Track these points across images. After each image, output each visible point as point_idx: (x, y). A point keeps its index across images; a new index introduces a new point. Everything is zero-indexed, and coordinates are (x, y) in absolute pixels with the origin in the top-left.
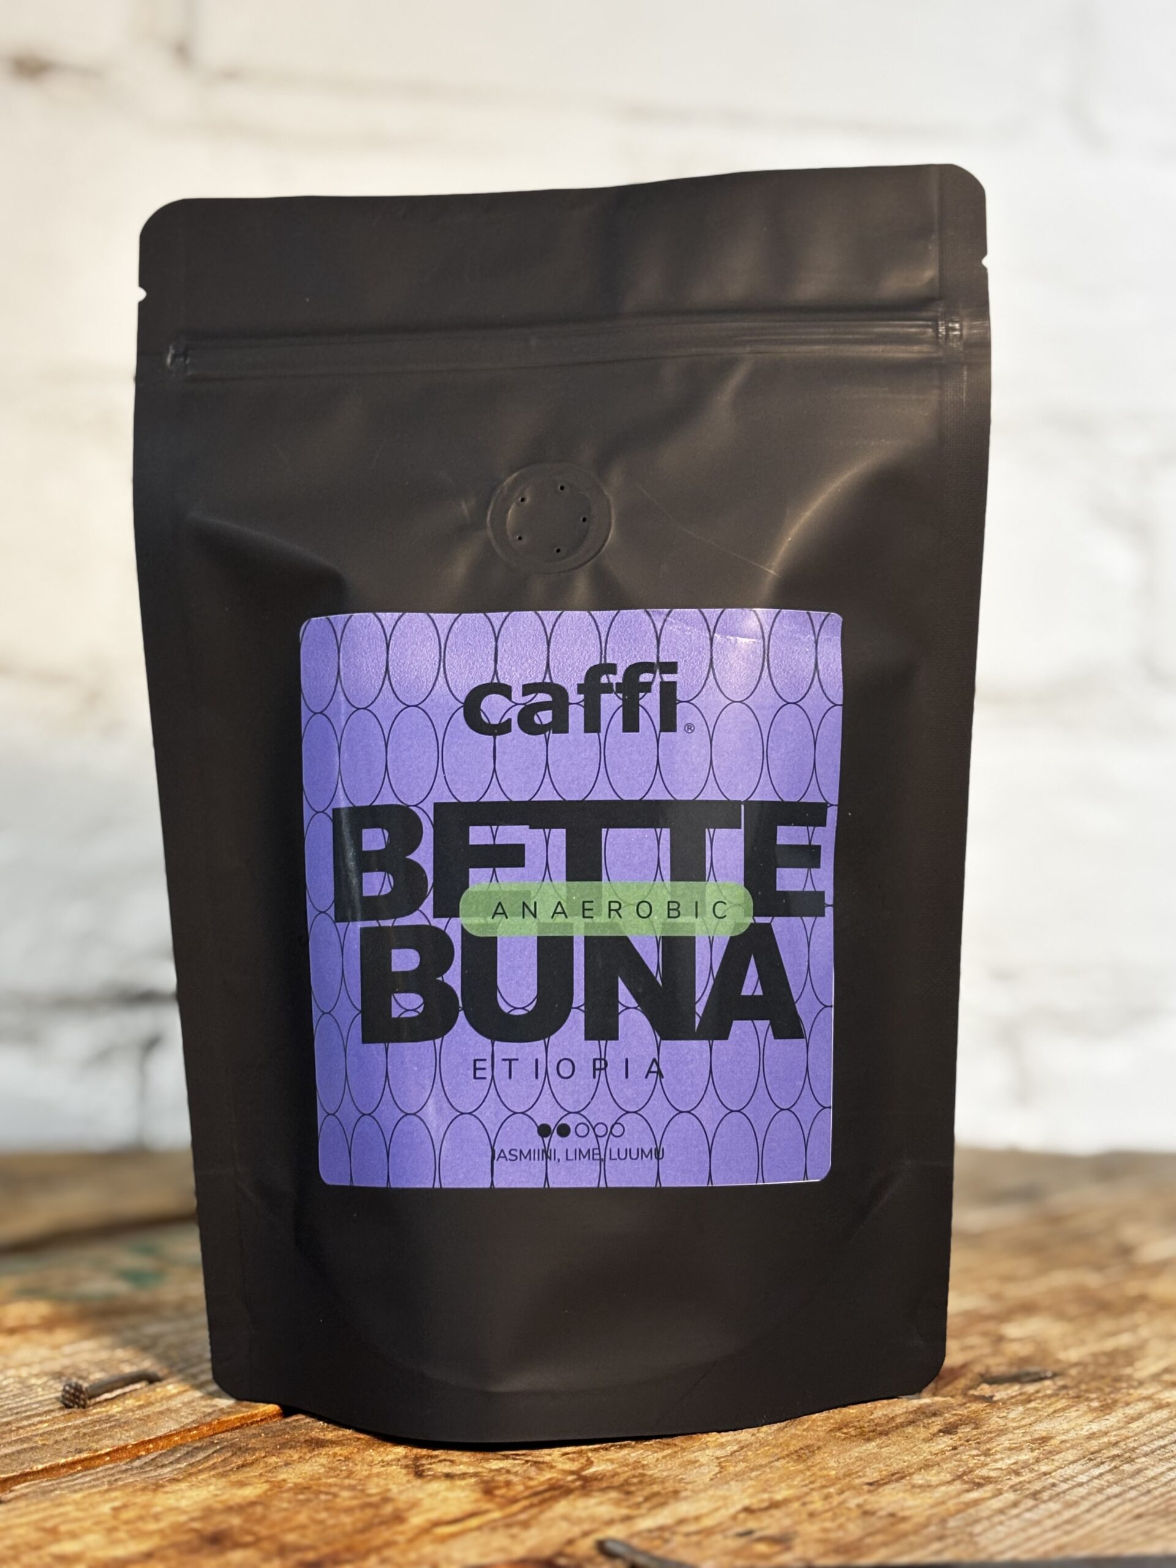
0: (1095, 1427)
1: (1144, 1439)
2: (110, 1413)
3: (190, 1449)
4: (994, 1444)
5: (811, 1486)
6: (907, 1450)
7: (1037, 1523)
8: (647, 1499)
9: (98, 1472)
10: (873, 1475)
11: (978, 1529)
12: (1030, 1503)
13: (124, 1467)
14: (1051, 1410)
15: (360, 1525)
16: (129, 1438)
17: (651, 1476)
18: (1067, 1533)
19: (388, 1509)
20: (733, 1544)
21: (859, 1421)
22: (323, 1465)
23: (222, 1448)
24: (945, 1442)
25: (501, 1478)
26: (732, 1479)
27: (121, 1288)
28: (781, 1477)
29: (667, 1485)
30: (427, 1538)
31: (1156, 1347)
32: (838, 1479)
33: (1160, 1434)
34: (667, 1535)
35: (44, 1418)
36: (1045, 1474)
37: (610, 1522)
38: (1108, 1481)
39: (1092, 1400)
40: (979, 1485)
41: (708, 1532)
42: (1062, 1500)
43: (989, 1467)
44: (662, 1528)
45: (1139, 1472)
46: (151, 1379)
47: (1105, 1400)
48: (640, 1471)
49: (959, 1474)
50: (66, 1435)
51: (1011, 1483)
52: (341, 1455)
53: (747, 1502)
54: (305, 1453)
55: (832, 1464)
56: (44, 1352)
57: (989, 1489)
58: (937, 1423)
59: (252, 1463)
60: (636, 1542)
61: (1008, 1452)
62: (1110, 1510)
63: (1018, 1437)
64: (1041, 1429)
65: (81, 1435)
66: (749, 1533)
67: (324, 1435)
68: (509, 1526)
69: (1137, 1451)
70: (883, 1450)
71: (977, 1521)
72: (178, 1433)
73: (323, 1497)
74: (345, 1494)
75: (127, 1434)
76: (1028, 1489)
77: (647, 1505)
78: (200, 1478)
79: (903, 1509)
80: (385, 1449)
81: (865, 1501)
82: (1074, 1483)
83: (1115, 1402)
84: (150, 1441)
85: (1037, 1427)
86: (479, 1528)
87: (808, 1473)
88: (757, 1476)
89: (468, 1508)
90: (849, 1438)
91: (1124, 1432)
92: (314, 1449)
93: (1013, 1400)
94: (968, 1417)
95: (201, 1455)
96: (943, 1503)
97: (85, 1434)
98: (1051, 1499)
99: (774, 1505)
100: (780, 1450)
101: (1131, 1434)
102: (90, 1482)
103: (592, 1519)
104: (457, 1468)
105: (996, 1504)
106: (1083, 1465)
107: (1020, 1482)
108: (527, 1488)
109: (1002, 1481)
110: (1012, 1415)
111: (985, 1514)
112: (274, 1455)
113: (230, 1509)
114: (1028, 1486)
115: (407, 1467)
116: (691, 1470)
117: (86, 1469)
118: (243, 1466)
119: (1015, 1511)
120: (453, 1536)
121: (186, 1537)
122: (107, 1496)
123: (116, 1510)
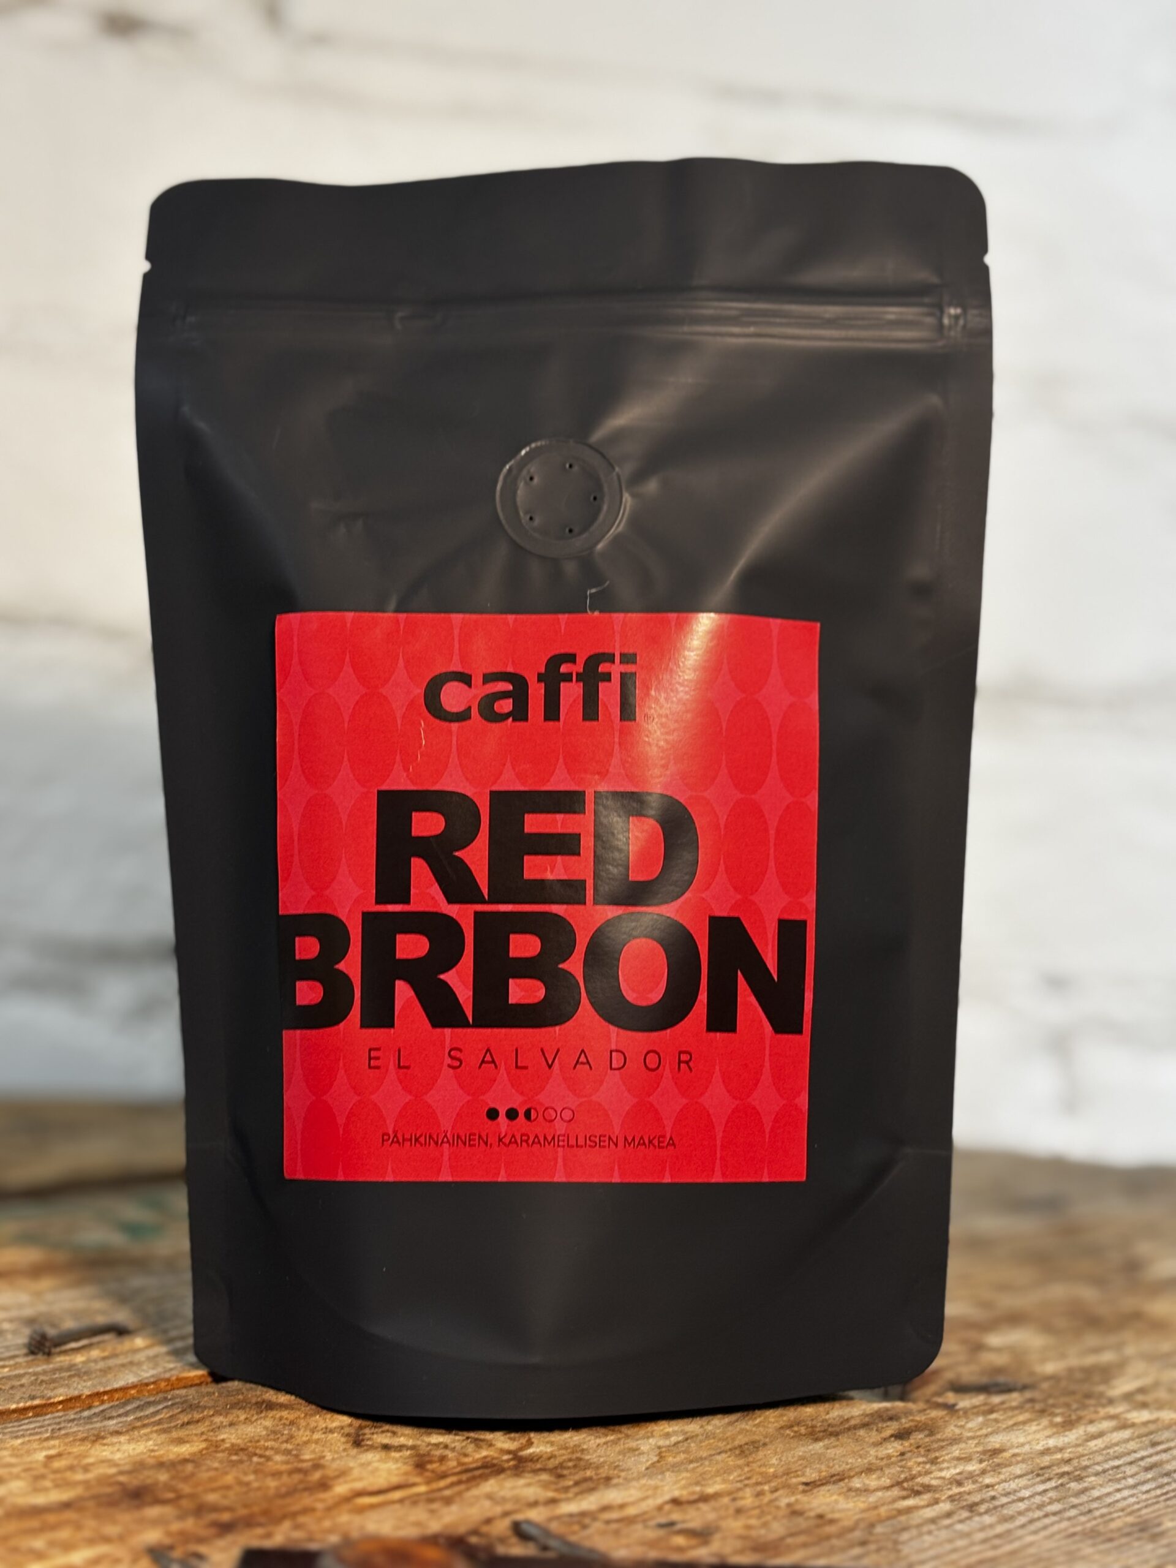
0: (1051, 1443)
1: (1099, 1458)
2: (73, 1362)
3: (142, 1403)
4: (944, 1453)
5: (747, 1482)
6: (853, 1452)
7: (967, 1535)
8: (577, 1484)
9: (44, 1420)
10: (811, 1475)
11: (905, 1536)
12: (965, 1514)
13: (72, 1417)
14: (1011, 1423)
15: (283, 1490)
16: (84, 1388)
17: (588, 1460)
18: (995, 1547)
19: (317, 1476)
20: (651, 1534)
21: (812, 1420)
22: (266, 1428)
23: (172, 1405)
24: (893, 1448)
25: (438, 1453)
26: (668, 1470)
27: (116, 1239)
28: (718, 1471)
29: (601, 1471)
30: (346, 1507)
31: (1137, 1367)
32: (775, 1476)
33: (1116, 1454)
34: (587, 1521)
35: (7, 1363)
36: (988, 1486)
37: (534, 1504)
38: (1050, 1498)
39: (1056, 1415)
40: (917, 1493)
41: (630, 1521)
42: (998, 1514)
43: (932, 1476)
44: (583, 1514)
45: (1084, 1491)
46: (121, 1331)
47: (1070, 1416)
48: (579, 1455)
49: (900, 1480)
50: (24, 1381)
51: (950, 1493)
52: (287, 1419)
53: (676, 1493)
54: (253, 1415)
55: (774, 1461)
56: (23, 1297)
57: (927, 1497)
58: (893, 1427)
59: (198, 1421)
60: (554, 1527)
61: (955, 1462)
62: (1045, 1528)
63: (971, 1447)
64: (996, 1441)
65: (39, 1381)
66: (672, 1524)
67: (277, 1398)
68: (431, 1501)
69: (1090, 1470)
70: (829, 1451)
71: (905, 1529)
72: (134, 1387)
73: (255, 1459)
74: (278, 1458)
75: (84, 1384)
76: (966, 1500)
77: (576, 1490)
78: (142, 1432)
79: (833, 1512)
80: (332, 1416)
81: (797, 1501)
82: (1015, 1498)
83: (1079, 1419)
84: (105, 1393)
85: (991, 1439)
86: (401, 1501)
87: (746, 1469)
88: (694, 1469)
89: (395, 1480)
90: (798, 1436)
91: (1080, 1449)
92: (262, 1412)
93: (975, 1410)
94: (924, 1424)
95: (152, 1410)
96: (876, 1508)
97: (42, 1381)
98: (987, 1512)
99: (704, 1498)
100: (724, 1443)
101: (1086, 1452)
102: (34, 1428)
103: (517, 1500)
104: (397, 1440)
105: (929, 1513)
106: (1029, 1480)
107: (960, 1493)
108: (460, 1464)
109: (942, 1491)
110: (970, 1425)
111: (914, 1522)
112: (221, 1415)
113: (161, 1465)
114: (966, 1497)
115: (348, 1435)
116: (630, 1457)
117: (36, 1415)
118: (188, 1423)
119: (947, 1522)
120: (372, 1507)
121: (109, 1490)
122: (45, 1444)
123: (49, 1458)
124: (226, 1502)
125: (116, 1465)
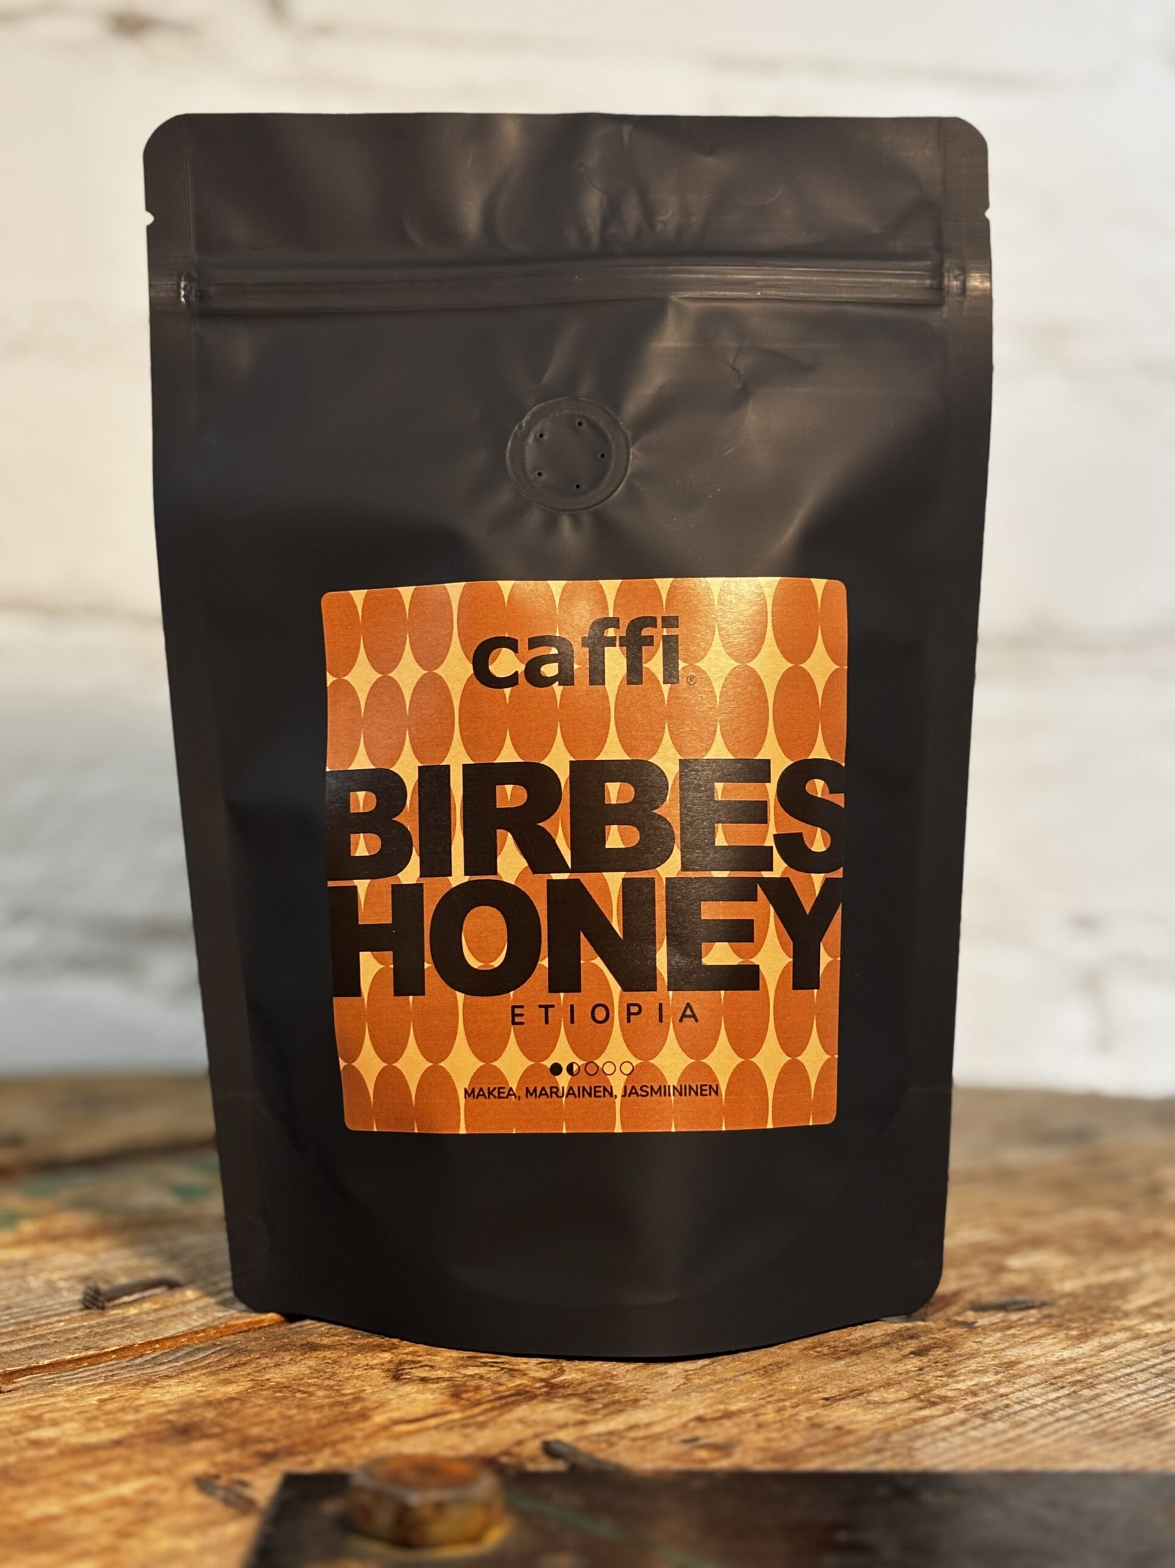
0: (1066, 1354)
1: (1112, 1367)
2: (126, 1315)
3: (192, 1349)
4: (961, 1367)
5: (769, 1399)
6: (874, 1369)
7: (980, 1440)
8: (606, 1406)
9: (99, 1368)
10: (831, 1391)
11: (919, 1443)
12: (979, 1421)
13: (125, 1364)
14: (1027, 1337)
15: (325, 1421)
16: (137, 1337)
17: (616, 1385)
18: (1007, 1451)
19: (357, 1407)
20: (675, 1449)
21: (835, 1341)
22: (310, 1367)
23: (222, 1349)
24: (913, 1364)
25: (473, 1383)
26: (694, 1391)
27: (168, 1201)
28: (742, 1390)
29: (629, 1394)
30: (384, 1434)
31: (1155, 1281)
32: (797, 1393)
33: (1129, 1363)
34: (614, 1439)
35: (62, 1318)
36: (1002, 1396)
37: (564, 1426)
38: (1063, 1405)
39: (1072, 1329)
40: (934, 1404)
41: (656, 1438)
42: (1011, 1420)
43: (948, 1388)
44: (611, 1433)
45: (1095, 1397)
46: (172, 1285)
47: (1085, 1329)
48: (608, 1380)
49: (917, 1392)
50: (79, 1333)
51: (966, 1402)
52: (330, 1358)
53: (701, 1412)
54: (297, 1356)
55: (797, 1379)
56: (79, 1258)
57: (942, 1408)
58: (913, 1345)
59: (245, 1364)
60: (582, 1446)
61: (972, 1375)
62: (1056, 1431)
63: (988, 1361)
64: (1012, 1354)
65: (93, 1333)
66: (695, 1439)
67: (321, 1340)
68: (465, 1426)
69: (1101, 1378)
70: (850, 1368)
71: (920, 1436)
72: (184, 1335)
73: (299, 1395)
74: (321, 1393)
75: (136, 1334)
76: (980, 1409)
77: (605, 1412)
78: (191, 1375)
79: (851, 1423)
80: (373, 1354)
81: (817, 1414)
82: (1028, 1405)
83: (1095, 1331)
84: (157, 1341)
85: (1008, 1352)
86: (437, 1427)
87: (770, 1387)
88: (719, 1389)
89: (431, 1409)
90: (821, 1356)
91: (1093, 1359)
92: (306, 1353)
93: (994, 1327)
94: (943, 1341)
95: (201, 1355)
96: (893, 1418)
97: (96, 1333)
98: (1000, 1419)
99: (728, 1415)
100: (749, 1365)
101: (1099, 1362)
102: (88, 1376)
103: (547, 1422)
104: (435, 1373)
105: (944, 1421)
106: (1042, 1389)
107: (975, 1403)
108: (495, 1392)
109: (957, 1401)
110: (986, 1341)
111: (928, 1430)
112: (267, 1357)
113: (209, 1404)
114: (981, 1406)
115: (388, 1370)
116: (657, 1381)
117: (91, 1364)
118: (235, 1366)
119: (961, 1429)
120: (409, 1434)
121: (158, 1428)
122: (98, 1389)
123: (102, 1401)
124: (269, 1435)
125: (165, 1405)
